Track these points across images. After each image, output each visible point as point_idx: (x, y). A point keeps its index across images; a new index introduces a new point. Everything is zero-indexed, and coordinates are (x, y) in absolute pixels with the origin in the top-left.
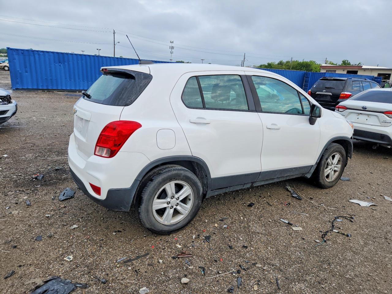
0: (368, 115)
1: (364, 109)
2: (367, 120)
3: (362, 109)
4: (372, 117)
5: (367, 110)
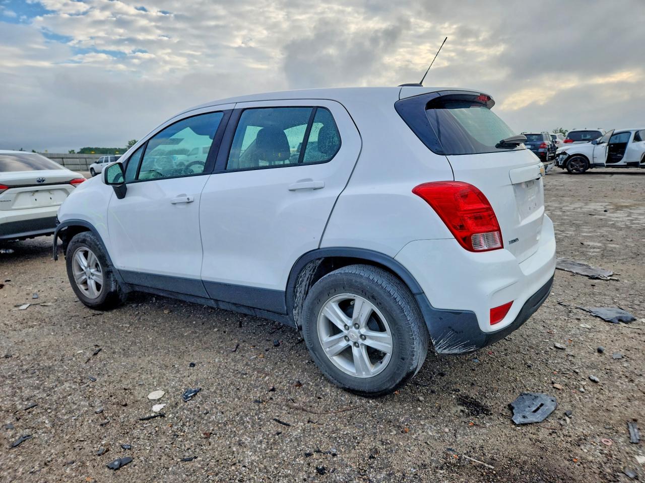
0: (49, 191)
1: (41, 182)
2: (36, 200)
3: (37, 183)
4: (56, 193)
5: (45, 182)
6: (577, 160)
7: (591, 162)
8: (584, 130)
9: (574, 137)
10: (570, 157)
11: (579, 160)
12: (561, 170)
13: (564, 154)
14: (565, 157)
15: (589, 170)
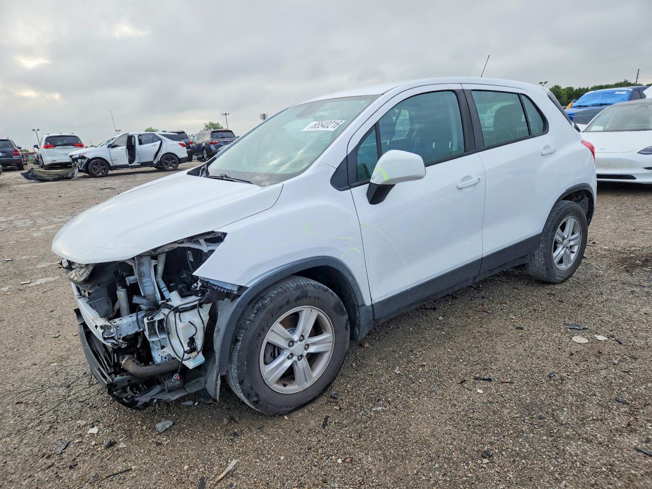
6: (97, 164)
7: (111, 165)
8: (59, 134)
9: (52, 142)
10: (89, 161)
11: (99, 163)
12: (83, 174)
13: (83, 159)
14: (85, 161)
15: (110, 172)
